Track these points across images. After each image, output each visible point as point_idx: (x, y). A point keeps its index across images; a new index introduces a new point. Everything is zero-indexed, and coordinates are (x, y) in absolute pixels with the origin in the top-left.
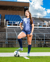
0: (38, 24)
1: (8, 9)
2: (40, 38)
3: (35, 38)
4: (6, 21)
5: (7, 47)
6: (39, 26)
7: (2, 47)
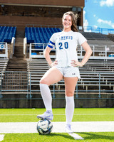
0: (107, 50)
1: (33, 14)
2: (110, 85)
3: (99, 85)
4: (28, 43)
5: (29, 108)
6: (109, 54)
7: (18, 108)
